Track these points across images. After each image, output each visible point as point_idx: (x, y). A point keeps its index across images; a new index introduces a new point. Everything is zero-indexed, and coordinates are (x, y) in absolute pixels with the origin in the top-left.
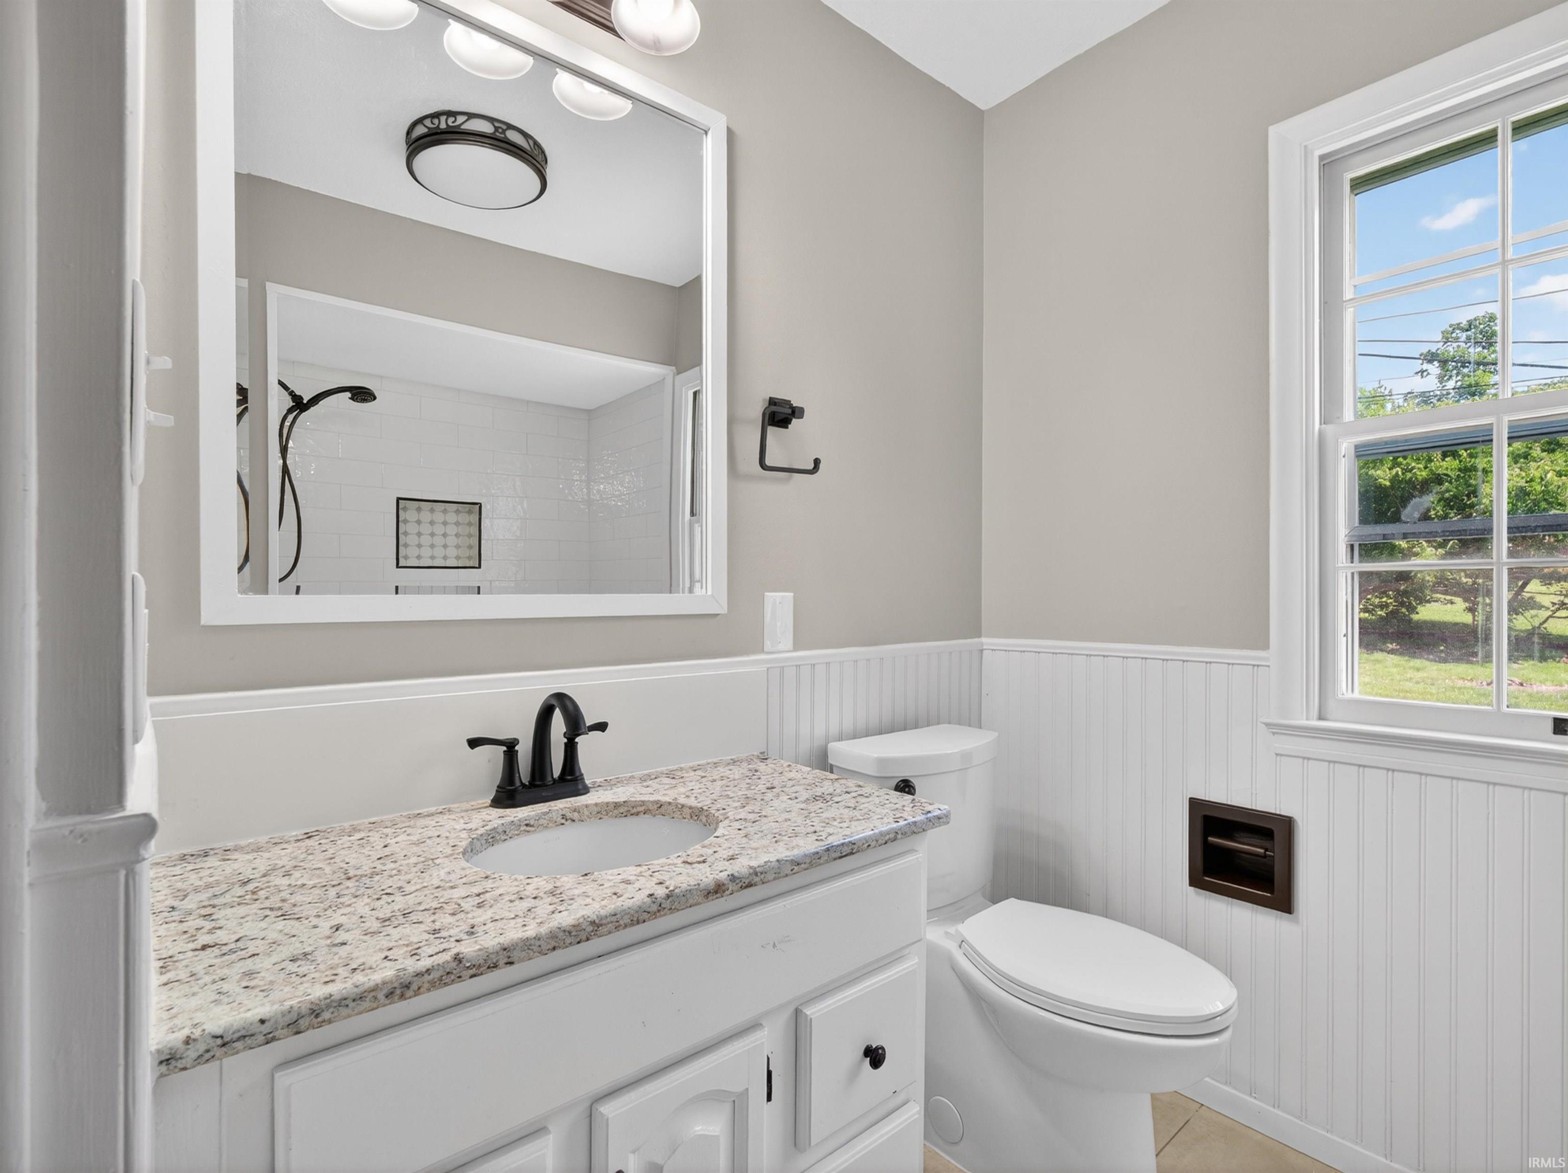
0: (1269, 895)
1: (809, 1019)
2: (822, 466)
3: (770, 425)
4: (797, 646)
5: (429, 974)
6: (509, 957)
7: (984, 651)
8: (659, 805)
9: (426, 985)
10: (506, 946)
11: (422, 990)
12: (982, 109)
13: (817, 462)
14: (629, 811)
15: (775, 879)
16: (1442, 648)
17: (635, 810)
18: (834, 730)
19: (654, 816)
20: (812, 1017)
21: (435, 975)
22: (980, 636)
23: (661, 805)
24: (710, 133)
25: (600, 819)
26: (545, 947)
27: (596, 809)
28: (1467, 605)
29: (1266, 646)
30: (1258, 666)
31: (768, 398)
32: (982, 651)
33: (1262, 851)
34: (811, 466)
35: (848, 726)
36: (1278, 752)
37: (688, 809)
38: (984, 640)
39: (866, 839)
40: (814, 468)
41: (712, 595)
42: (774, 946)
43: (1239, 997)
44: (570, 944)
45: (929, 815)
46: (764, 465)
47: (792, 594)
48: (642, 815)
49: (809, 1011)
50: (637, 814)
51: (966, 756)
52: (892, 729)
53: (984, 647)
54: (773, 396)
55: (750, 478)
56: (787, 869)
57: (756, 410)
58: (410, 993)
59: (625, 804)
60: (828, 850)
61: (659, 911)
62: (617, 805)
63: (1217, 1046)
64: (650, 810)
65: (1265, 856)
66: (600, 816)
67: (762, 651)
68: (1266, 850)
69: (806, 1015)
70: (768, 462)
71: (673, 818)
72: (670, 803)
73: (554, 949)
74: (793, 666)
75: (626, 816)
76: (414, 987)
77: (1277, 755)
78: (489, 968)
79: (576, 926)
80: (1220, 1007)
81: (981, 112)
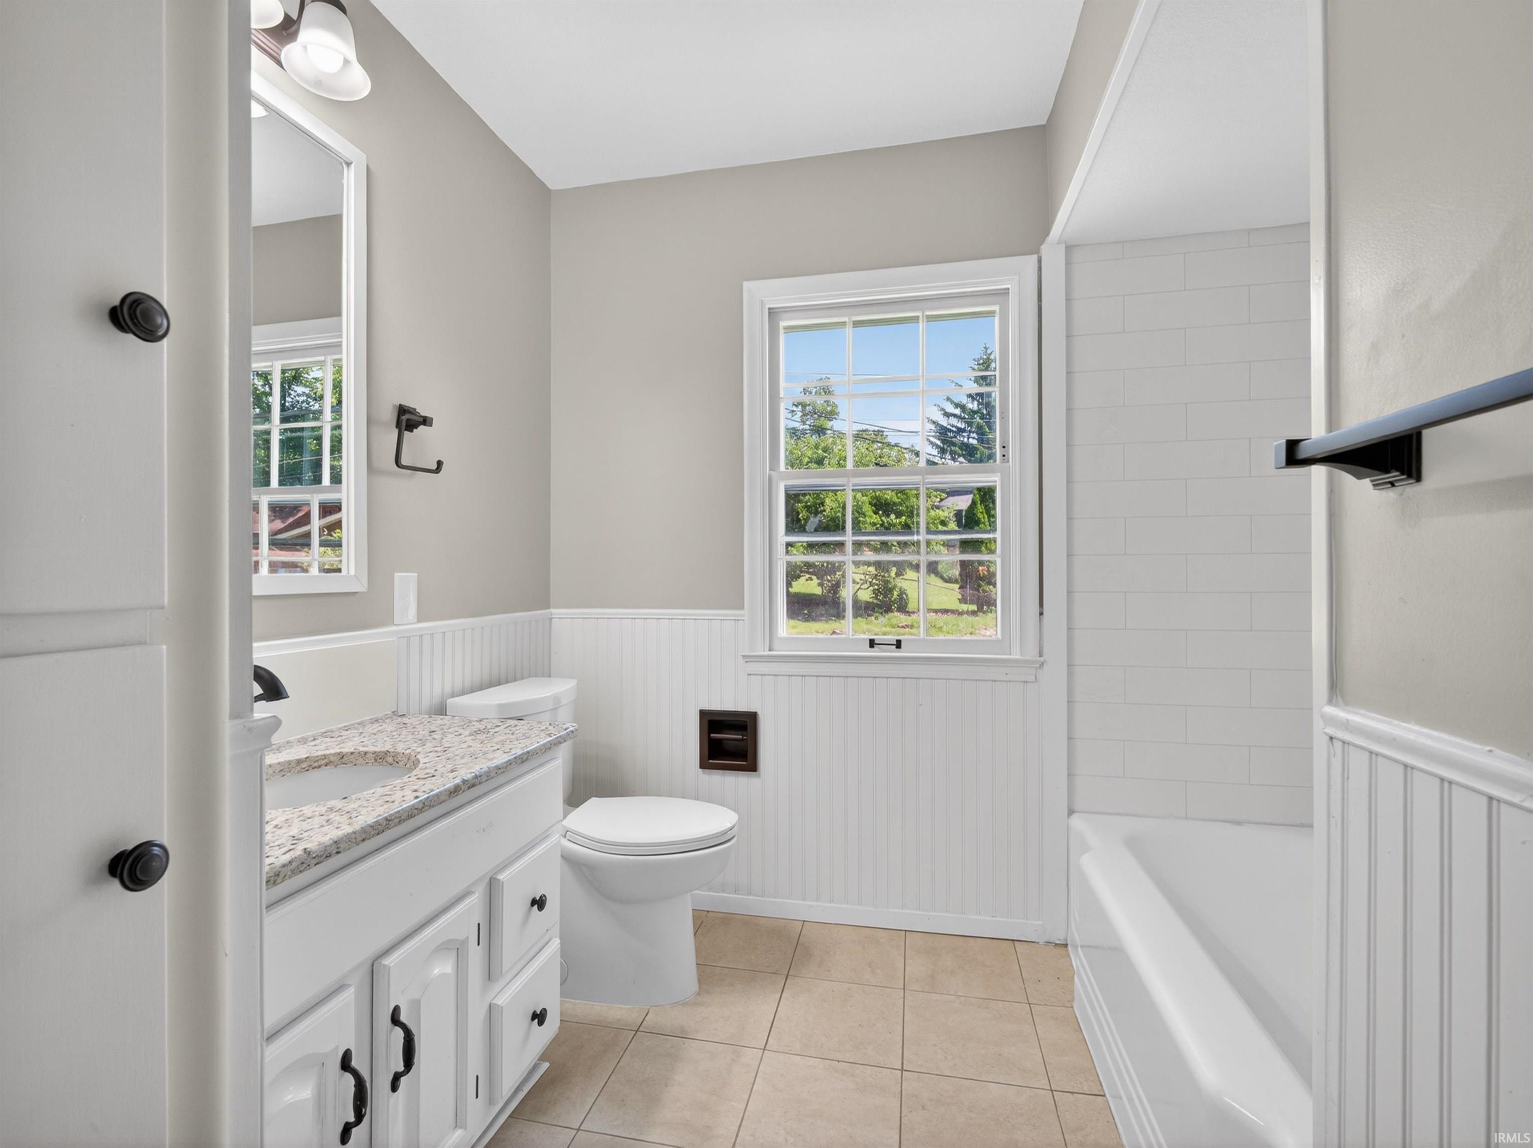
0: (745, 763)
1: (501, 882)
2: (444, 467)
3: (406, 430)
4: (419, 620)
5: (291, 865)
6: (338, 848)
7: (553, 620)
8: (341, 756)
9: (289, 873)
10: (336, 840)
11: (286, 877)
12: (550, 187)
13: (440, 464)
14: (311, 765)
15: (486, 780)
16: (806, 612)
17: (316, 764)
18: (448, 688)
19: (336, 766)
20: (504, 880)
21: (294, 865)
22: (549, 608)
23: (343, 756)
24: (353, 166)
25: (283, 776)
26: (359, 839)
27: (278, 768)
28: (819, 581)
29: (742, 607)
30: (738, 620)
31: (398, 405)
32: (551, 619)
33: (741, 737)
34: (434, 467)
35: (458, 685)
36: (749, 673)
37: (371, 755)
38: (553, 611)
39: (535, 749)
40: (438, 468)
41: (355, 575)
42: (484, 830)
43: (739, 819)
44: (373, 835)
45: (568, 731)
46: (400, 465)
47: (416, 574)
48: (324, 767)
49: (501, 877)
50: (320, 767)
51: (556, 699)
52: (490, 685)
53: (553, 616)
54: (402, 403)
55: (388, 473)
56: (493, 774)
57: (388, 415)
58: (279, 880)
59: (307, 760)
60: (515, 758)
61: (423, 808)
62: (299, 762)
63: (728, 848)
64: (331, 762)
65: (742, 740)
66: (283, 773)
67: (392, 623)
68: (743, 736)
69: (499, 880)
70: (404, 461)
71: (355, 765)
72: (352, 753)
73: (363, 840)
74: (428, 634)
75: (308, 770)
76: (282, 875)
77: (748, 675)
78: (327, 857)
79: (378, 823)
80: (729, 825)
81: (549, 190)
